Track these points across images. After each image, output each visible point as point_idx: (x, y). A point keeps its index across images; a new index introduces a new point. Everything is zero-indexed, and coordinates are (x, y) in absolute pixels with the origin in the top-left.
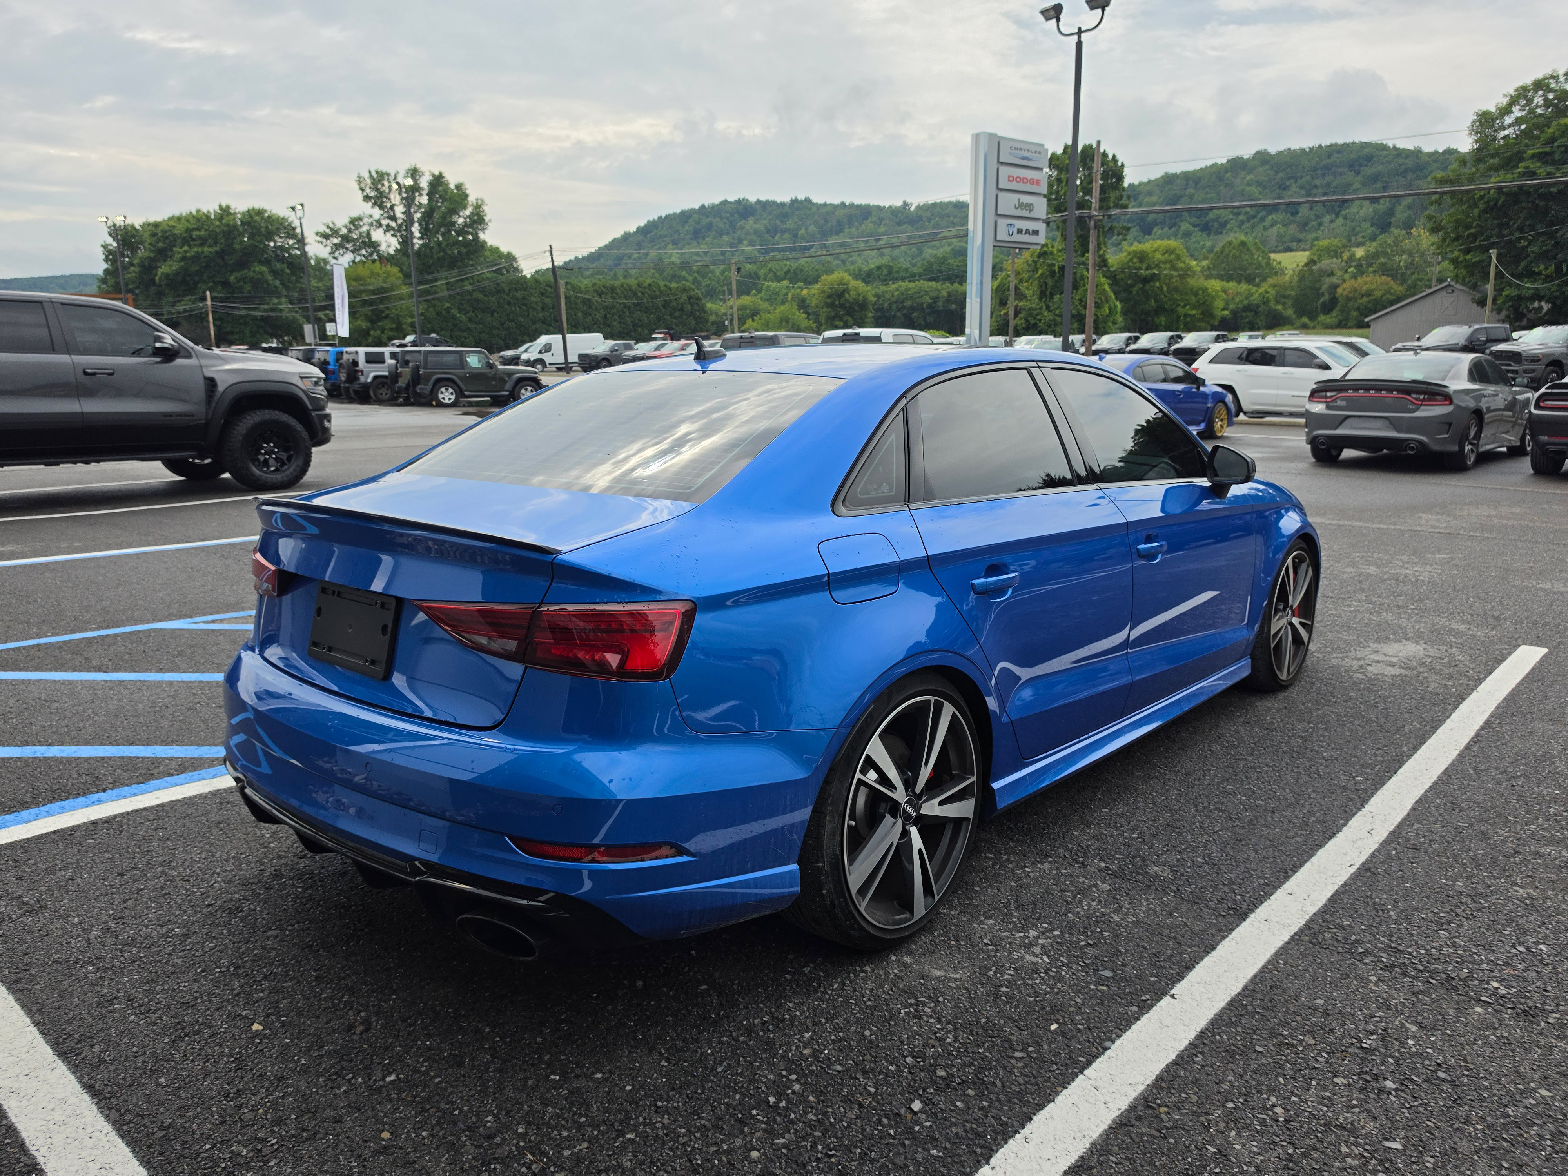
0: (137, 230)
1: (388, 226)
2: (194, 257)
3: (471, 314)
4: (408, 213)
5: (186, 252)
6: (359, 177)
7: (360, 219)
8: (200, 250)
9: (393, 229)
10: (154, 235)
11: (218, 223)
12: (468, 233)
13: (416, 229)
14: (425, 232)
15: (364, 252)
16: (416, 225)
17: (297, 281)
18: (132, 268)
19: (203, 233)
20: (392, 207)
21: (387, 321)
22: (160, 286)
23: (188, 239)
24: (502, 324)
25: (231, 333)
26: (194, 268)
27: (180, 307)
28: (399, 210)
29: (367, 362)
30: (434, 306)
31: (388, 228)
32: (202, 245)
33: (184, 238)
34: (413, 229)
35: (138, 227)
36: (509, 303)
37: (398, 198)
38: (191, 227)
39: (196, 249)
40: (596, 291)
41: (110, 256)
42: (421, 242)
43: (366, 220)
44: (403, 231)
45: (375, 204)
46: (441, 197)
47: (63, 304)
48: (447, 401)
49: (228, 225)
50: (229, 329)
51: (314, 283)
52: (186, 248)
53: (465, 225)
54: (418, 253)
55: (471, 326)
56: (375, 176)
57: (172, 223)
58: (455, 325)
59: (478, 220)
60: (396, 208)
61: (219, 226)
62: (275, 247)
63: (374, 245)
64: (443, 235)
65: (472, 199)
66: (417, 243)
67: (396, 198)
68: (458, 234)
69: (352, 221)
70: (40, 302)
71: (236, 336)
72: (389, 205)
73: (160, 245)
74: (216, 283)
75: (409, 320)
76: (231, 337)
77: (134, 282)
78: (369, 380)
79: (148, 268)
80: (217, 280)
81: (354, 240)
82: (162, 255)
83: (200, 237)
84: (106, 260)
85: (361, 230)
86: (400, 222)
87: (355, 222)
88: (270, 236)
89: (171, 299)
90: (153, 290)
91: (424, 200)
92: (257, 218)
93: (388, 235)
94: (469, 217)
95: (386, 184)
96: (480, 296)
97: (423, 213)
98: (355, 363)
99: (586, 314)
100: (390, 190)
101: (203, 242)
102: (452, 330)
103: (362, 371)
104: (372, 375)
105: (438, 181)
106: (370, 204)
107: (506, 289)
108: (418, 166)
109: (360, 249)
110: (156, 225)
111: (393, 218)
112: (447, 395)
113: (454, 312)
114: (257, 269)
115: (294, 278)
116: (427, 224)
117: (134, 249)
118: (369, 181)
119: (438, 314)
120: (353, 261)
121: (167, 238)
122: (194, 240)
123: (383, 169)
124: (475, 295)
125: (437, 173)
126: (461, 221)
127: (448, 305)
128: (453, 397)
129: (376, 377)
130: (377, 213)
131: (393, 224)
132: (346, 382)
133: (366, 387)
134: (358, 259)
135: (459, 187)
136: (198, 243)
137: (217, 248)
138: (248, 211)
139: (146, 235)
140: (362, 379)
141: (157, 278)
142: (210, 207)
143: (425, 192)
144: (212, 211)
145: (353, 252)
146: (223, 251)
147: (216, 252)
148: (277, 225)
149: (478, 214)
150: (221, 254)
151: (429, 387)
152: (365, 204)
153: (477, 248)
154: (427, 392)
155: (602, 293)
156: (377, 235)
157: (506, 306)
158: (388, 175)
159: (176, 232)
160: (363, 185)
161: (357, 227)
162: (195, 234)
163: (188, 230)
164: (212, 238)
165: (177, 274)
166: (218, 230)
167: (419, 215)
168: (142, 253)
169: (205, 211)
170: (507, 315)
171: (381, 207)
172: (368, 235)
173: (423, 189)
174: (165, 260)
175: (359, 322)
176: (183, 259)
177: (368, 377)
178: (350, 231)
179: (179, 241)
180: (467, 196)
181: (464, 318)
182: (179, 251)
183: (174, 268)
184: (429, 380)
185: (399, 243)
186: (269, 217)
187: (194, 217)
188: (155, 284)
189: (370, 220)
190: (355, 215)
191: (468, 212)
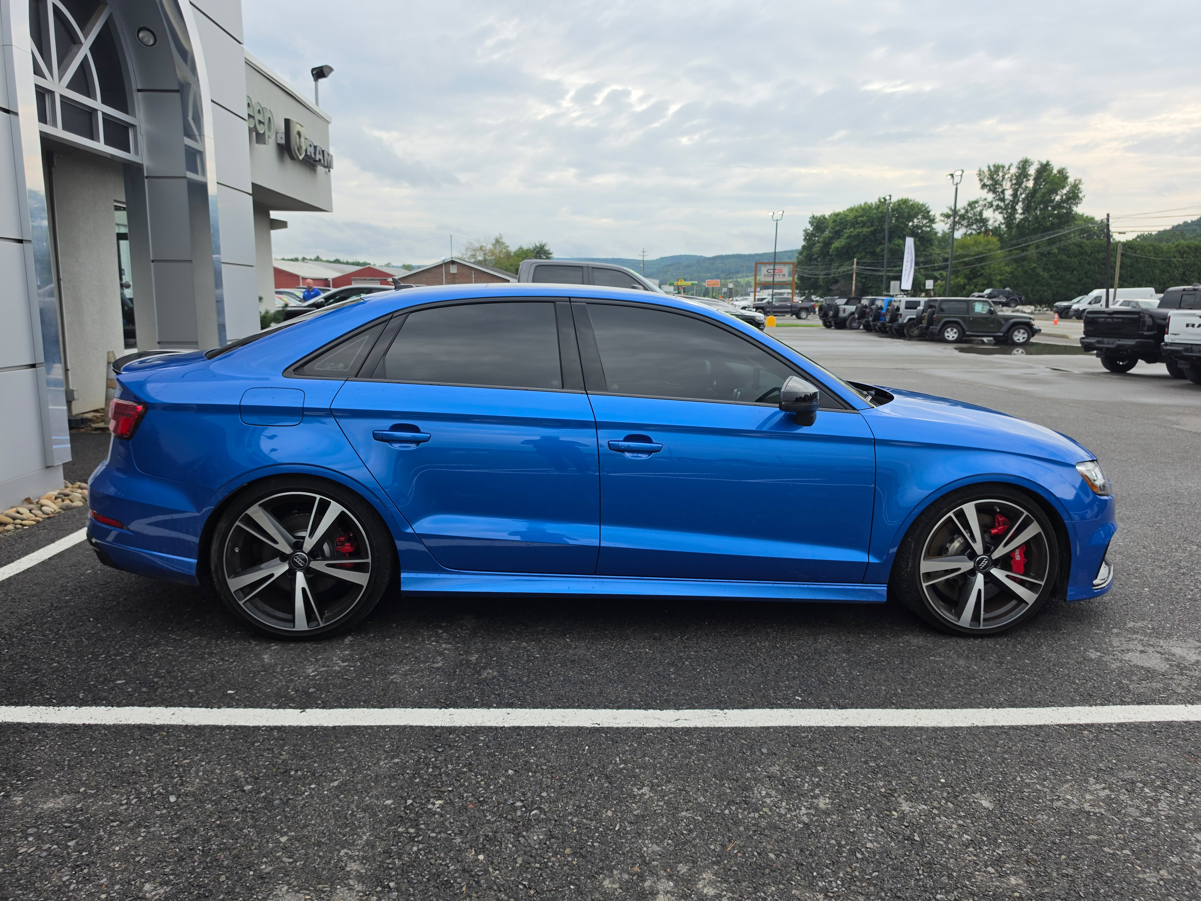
0: (825, 218)
1: (998, 205)
2: (856, 235)
3: (1054, 272)
4: (1015, 195)
5: (851, 232)
6: (980, 171)
7: (977, 202)
8: (860, 231)
9: (1001, 208)
10: (835, 221)
11: (875, 211)
12: (1063, 207)
13: (1019, 207)
14: (1027, 209)
15: (974, 227)
16: (1020, 204)
17: (924, 250)
18: (818, 245)
19: (864, 218)
20: (1003, 192)
21: (980, 278)
22: (832, 255)
23: (854, 223)
24: (1080, 280)
25: (871, 287)
26: (855, 243)
27: (841, 269)
28: (1008, 194)
29: (906, 308)
30: (1023, 266)
31: (998, 207)
32: (863, 227)
33: (852, 223)
34: (1017, 207)
35: (827, 217)
36: (1089, 263)
37: (1009, 184)
38: (858, 214)
39: (857, 230)
40: (1178, 251)
41: (809, 237)
42: (1022, 217)
43: (981, 203)
44: (1009, 210)
45: (990, 190)
46: (1044, 181)
47: (593, 268)
48: (950, 339)
49: (882, 212)
50: (870, 285)
51: (937, 251)
52: (852, 230)
53: (1062, 201)
54: (1018, 226)
55: (1052, 282)
56: (992, 169)
57: (847, 213)
58: (1037, 281)
59: (1074, 196)
60: (1006, 192)
61: (876, 214)
62: (912, 226)
63: (984, 221)
64: (1041, 210)
65: (1071, 180)
66: (1019, 217)
67: (1007, 185)
68: (1054, 209)
69: (970, 205)
70: (582, 267)
71: (874, 290)
72: (1000, 190)
73: (837, 228)
74: (867, 253)
75: (999, 277)
76: (870, 290)
77: (817, 253)
78: (905, 321)
79: (827, 244)
80: (868, 250)
81: (969, 218)
82: (837, 234)
83: (862, 221)
84: (805, 239)
85: (975, 210)
86: (1007, 202)
87: (972, 205)
88: (910, 218)
89: (837, 264)
90: (828, 258)
91: (1030, 184)
92: (904, 207)
93: (997, 213)
94: (1065, 194)
95: (1001, 174)
96: (1064, 257)
97: (1027, 195)
98: (898, 309)
99: (1163, 272)
100: (1004, 178)
101: (864, 224)
102: (1034, 285)
103: (901, 315)
104: (908, 317)
105: (1044, 168)
106: (986, 190)
107: (1089, 252)
108: (1028, 158)
109: (972, 224)
110: (837, 215)
111: (1003, 200)
112: (951, 334)
113: (1039, 271)
114: (896, 242)
115: (922, 248)
116: (1030, 202)
117: (823, 231)
118: (987, 173)
119: (1025, 272)
120: (965, 234)
121: (842, 223)
122: (858, 223)
123: (999, 162)
124: (1059, 257)
125: (1044, 162)
126: (1058, 198)
127: (1034, 265)
128: (956, 336)
129: (910, 319)
130: (990, 196)
131: (1002, 204)
132: (889, 322)
133: (902, 326)
134: (969, 232)
135: (1061, 172)
136: (860, 225)
137: (872, 229)
138: (898, 201)
139: (831, 221)
140: (900, 320)
141: (831, 251)
142: (873, 200)
143: (1032, 178)
144: (874, 203)
145: (966, 227)
146: (875, 230)
147: (871, 232)
148: (916, 210)
149: (1073, 192)
150: (873, 233)
151: (939, 327)
152: (981, 191)
153: (1069, 218)
154: (936, 331)
155: (1185, 252)
156: (988, 214)
157: (1086, 266)
158: (1003, 167)
159: (848, 219)
160: (982, 177)
161: (972, 209)
162: (860, 219)
163: (856, 217)
164: (871, 222)
165: (843, 247)
166: (874, 216)
167: (1023, 196)
168: (827, 233)
169: (869, 203)
170: (1086, 273)
171: (994, 192)
172: (981, 213)
173: (1030, 175)
174: (838, 238)
175: (959, 279)
176: (848, 237)
177: (904, 319)
178: (967, 212)
179: (849, 225)
180: (1067, 178)
181: (1046, 275)
182: (847, 232)
183: (842, 243)
184: (939, 322)
185: (1004, 218)
186: (912, 205)
187: (861, 208)
188: (829, 255)
189: (984, 203)
190: (974, 199)
191: (1064, 191)
